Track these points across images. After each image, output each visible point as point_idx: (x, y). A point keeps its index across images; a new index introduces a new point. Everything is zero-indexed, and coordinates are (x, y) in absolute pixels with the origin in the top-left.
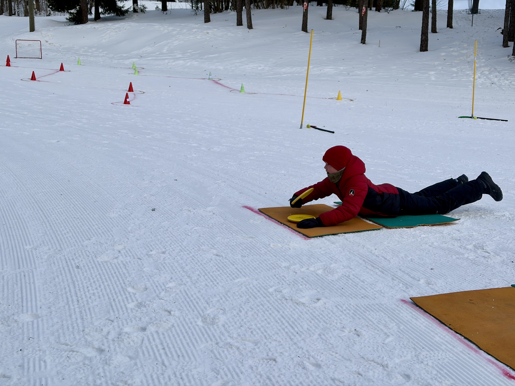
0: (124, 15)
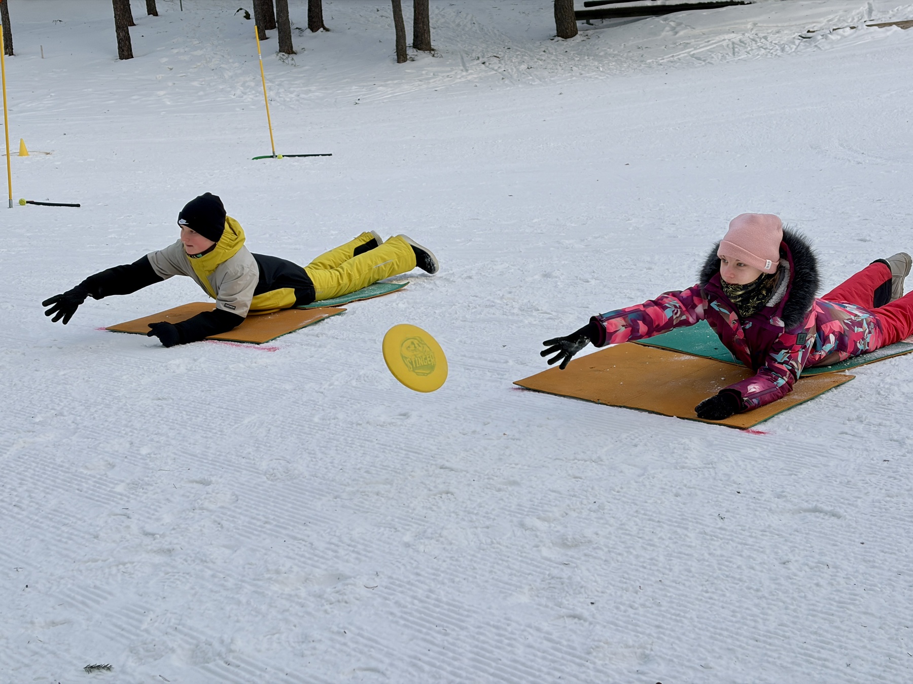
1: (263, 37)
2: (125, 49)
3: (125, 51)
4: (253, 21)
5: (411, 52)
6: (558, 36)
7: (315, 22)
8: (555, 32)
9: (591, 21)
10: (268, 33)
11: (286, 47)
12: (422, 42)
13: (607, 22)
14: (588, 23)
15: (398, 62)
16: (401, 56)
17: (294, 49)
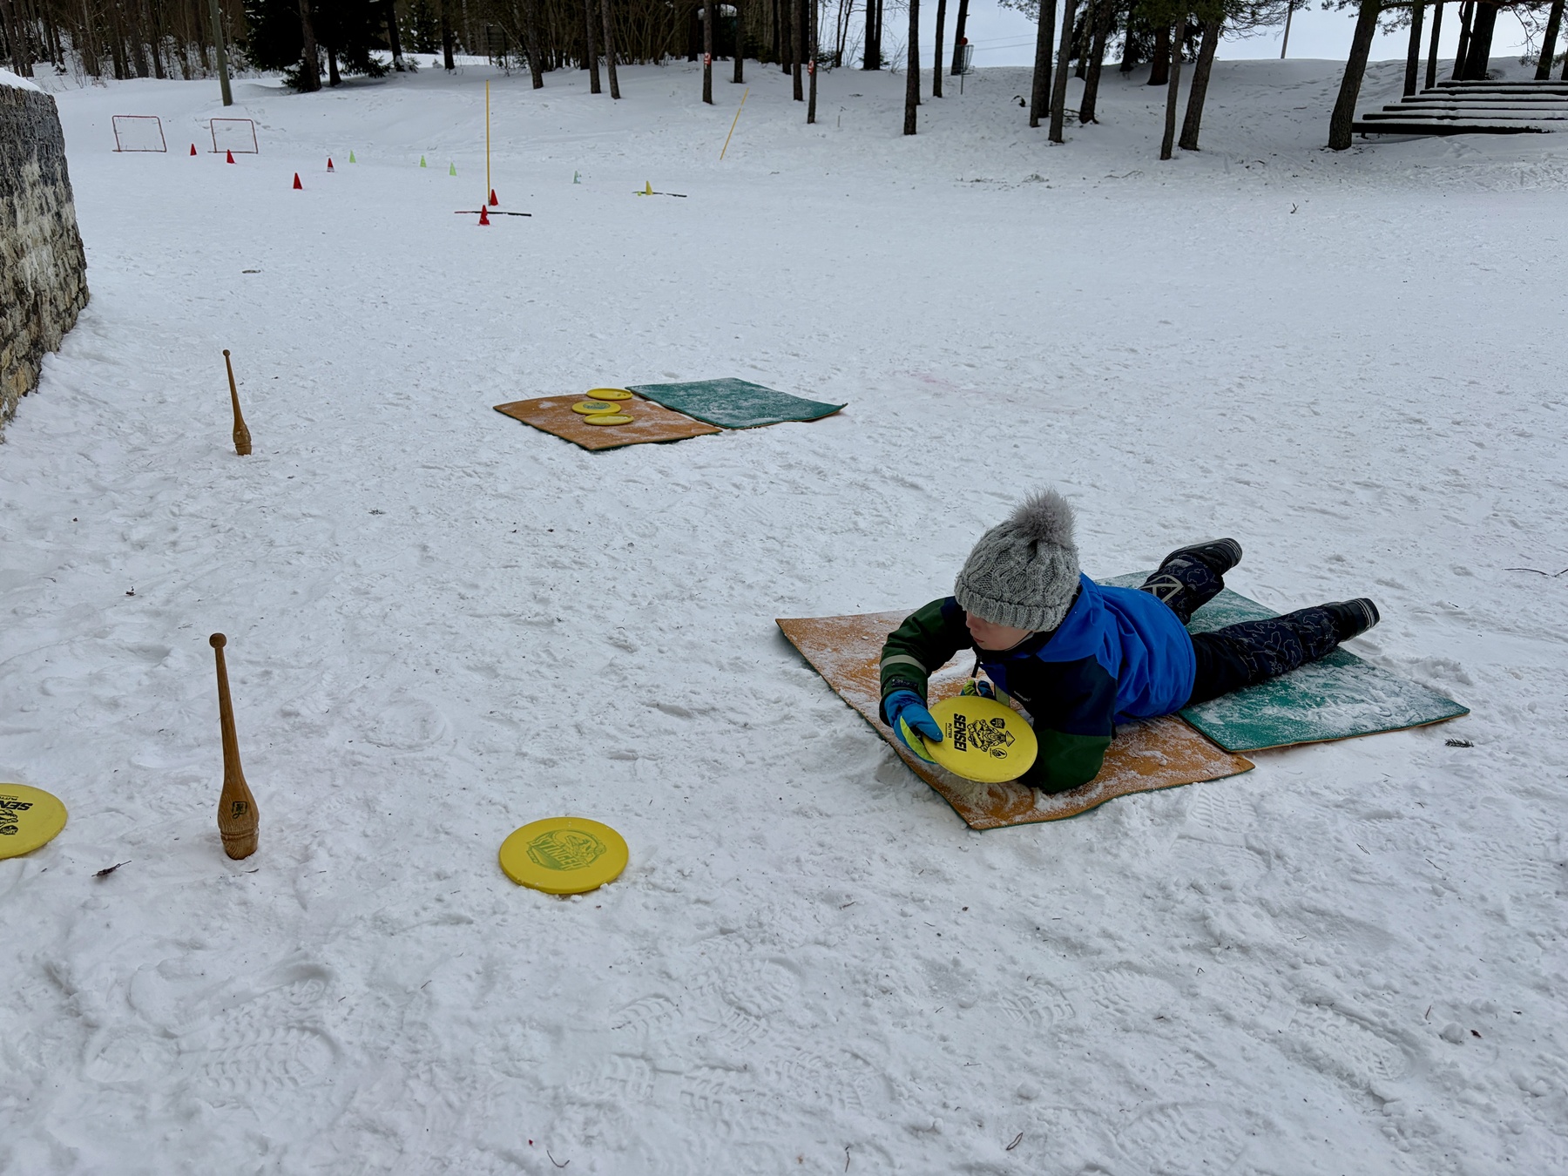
0: (382, 75)
1: (1034, 124)
2: (910, 125)
3: (910, 128)
4: (1028, 110)
5: (1176, 151)
6: (1329, 146)
7: (1087, 114)
8: (1327, 143)
9: (1367, 135)
10: (1040, 121)
11: (1056, 137)
12: (1189, 142)
13: (1384, 137)
14: (1363, 136)
15: (1162, 159)
16: (1166, 154)
17: (1063, 138)
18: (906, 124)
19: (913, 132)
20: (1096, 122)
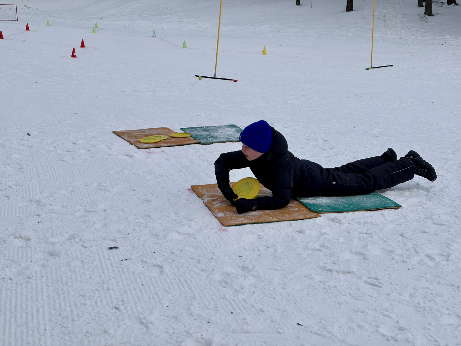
2: (350, 6)
10: (422, 4)
17: (433, 13)
18: (347, 6)
19: (351, 10)
20: (457, 4)
